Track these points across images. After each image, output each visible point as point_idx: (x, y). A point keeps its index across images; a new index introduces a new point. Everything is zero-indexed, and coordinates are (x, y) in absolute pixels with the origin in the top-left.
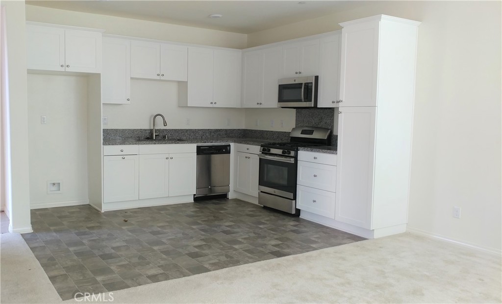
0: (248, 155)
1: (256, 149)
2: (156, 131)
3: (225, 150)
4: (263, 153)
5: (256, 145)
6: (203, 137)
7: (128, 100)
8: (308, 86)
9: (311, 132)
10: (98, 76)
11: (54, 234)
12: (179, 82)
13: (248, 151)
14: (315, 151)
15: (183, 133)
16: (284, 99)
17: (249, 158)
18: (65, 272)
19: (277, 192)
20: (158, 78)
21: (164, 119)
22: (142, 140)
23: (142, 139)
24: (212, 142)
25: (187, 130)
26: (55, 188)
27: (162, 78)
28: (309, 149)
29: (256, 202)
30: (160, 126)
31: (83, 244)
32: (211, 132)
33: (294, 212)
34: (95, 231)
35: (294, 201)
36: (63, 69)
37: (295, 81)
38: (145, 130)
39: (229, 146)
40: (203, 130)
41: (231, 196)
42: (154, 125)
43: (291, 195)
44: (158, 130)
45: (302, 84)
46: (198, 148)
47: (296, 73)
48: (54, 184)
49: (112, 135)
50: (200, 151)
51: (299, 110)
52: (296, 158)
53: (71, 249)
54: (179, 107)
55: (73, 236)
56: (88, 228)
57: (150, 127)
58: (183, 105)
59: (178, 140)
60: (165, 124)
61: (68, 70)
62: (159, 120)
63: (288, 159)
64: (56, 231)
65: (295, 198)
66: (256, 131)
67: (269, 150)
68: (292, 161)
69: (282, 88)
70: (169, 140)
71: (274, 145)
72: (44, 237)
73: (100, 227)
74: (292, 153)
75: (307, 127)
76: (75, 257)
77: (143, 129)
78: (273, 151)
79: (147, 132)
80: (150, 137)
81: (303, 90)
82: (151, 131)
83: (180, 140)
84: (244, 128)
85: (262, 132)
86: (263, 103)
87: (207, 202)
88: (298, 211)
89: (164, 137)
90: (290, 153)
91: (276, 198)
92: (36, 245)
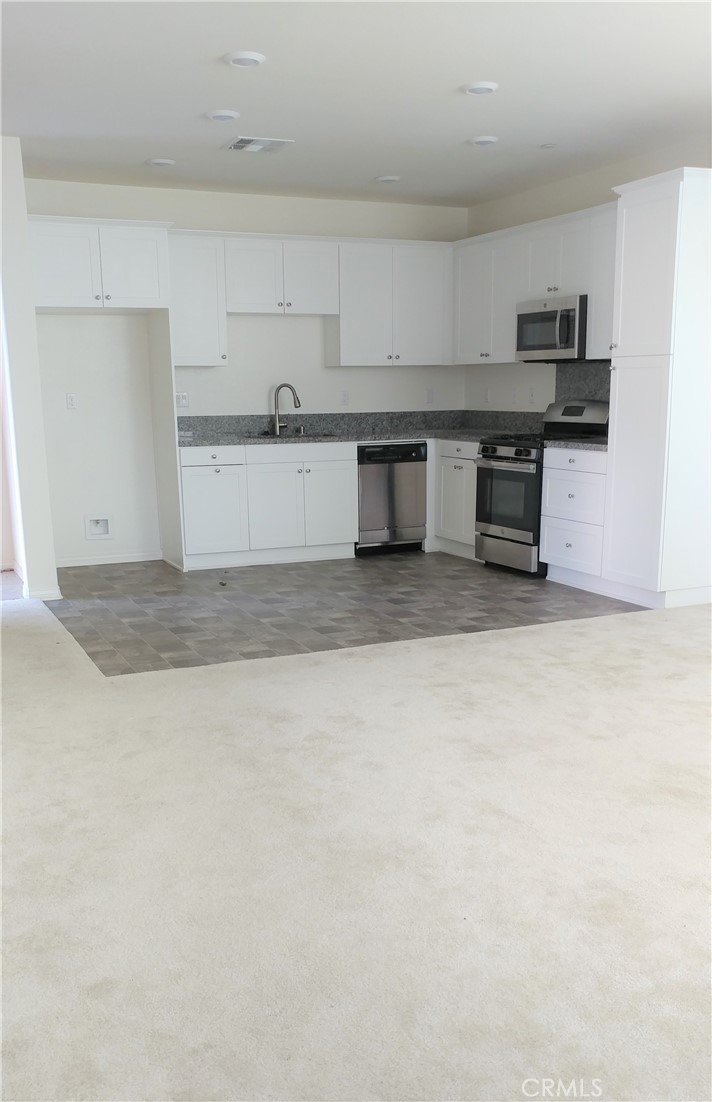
0: (460, 463)
1: (472, 449)
2: (282, 418)
3: (416, 454)
4: (484, 456)
5: (473, 441)
6: (377, 429)
7: (224, 357)
8: (568, 316)
9: (579, 411)
10: (164, 312)
11: (98, 601)
12: (324, 317)
13: (457, 454)
14: (571, 448)
15: (335, 422)
16: (529, 343)
17: (460, 468)
18: (112, 648)
19: (508, 532)
20: (280, 310)
21: (294, 394)
22: (254, 437)
23: (256, 434)
24: (389, 439)
25: (343, 416)
26: (98, 530)
27: (288, 310)
28: (563, 443)
29: (471, 555)
30: (288, 408)
31: (146, 614)
32: (392, 418)
33: (534, 569)
34: (166, 598)
35: (535, 548)
36: (98, 304)
37: (545, 305)
38: (261, 417)
39: (425, 445)
40: (375, 413)
41: (429, 546)
42: (276, 407)
43: (529, 537)
44: (285, 416)
45: (557, 311)
46: (361, 451)
47: (549, 290)
48: (97, 522)
49: (199, 428)
50: (365, 456)
51: (562, 365)
52: (539, 463)
53: (124, 620)
54: (326, 367)
55: (130, 603)
56: (156, 593)
57: (270, 410)
58: (332, 364)
59: (325, 435)
60: (297, 403)
61: (108, 304)
62: (286, 395)
63: (525, 465)
64: (100, 597)
65: (537, 542)
66: (484, 413)
67: (495, 450)
68: (532, 468)
69: (523, 320)
70: (308, 436)
71: (505, 440)
72: (79, 605)
73: (176, 593)
74: (534, 454)
75: (575, 400)
76: (131, 631)
77: (257, 416)
78: (503, 451)
79: (264, 420)
80: (271, 430)
81: (558, 325)
82: (272, 419)
83: (328, 436)
84: (462, 407)
85: (497, 415)
86: (491, 353)
87: (381, 557)
88: (543, 568)
89: (298, 430)
90: (529, 454)
91: (504, 544)
92: (68, 615)
